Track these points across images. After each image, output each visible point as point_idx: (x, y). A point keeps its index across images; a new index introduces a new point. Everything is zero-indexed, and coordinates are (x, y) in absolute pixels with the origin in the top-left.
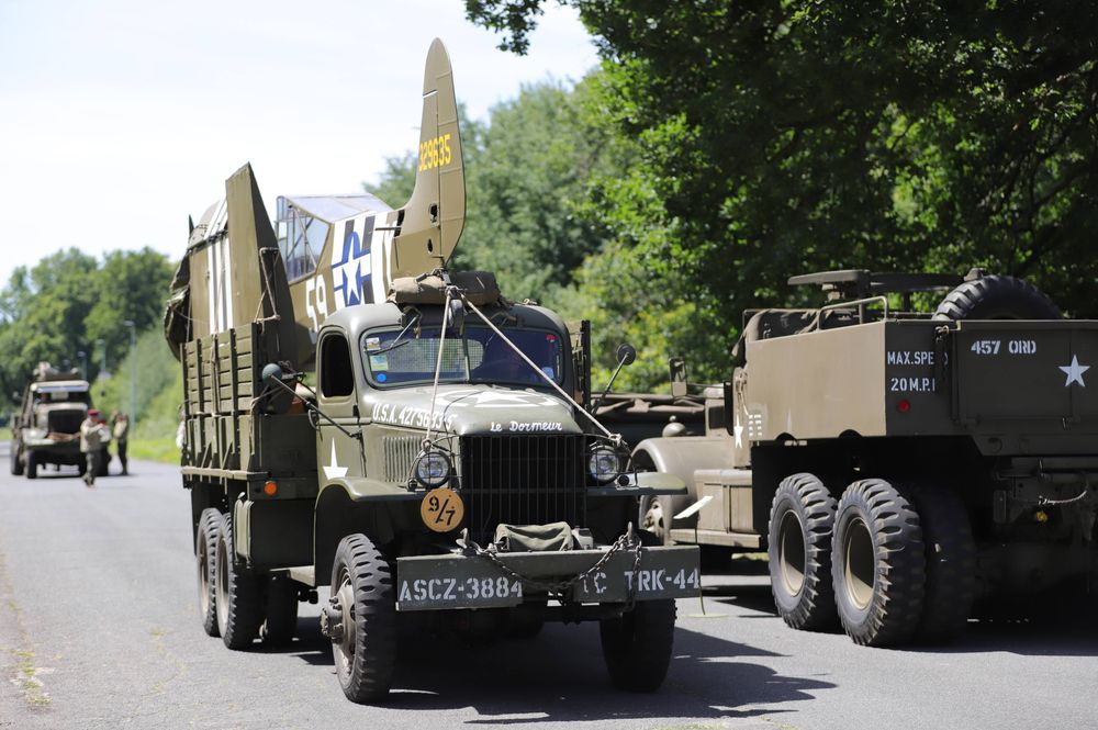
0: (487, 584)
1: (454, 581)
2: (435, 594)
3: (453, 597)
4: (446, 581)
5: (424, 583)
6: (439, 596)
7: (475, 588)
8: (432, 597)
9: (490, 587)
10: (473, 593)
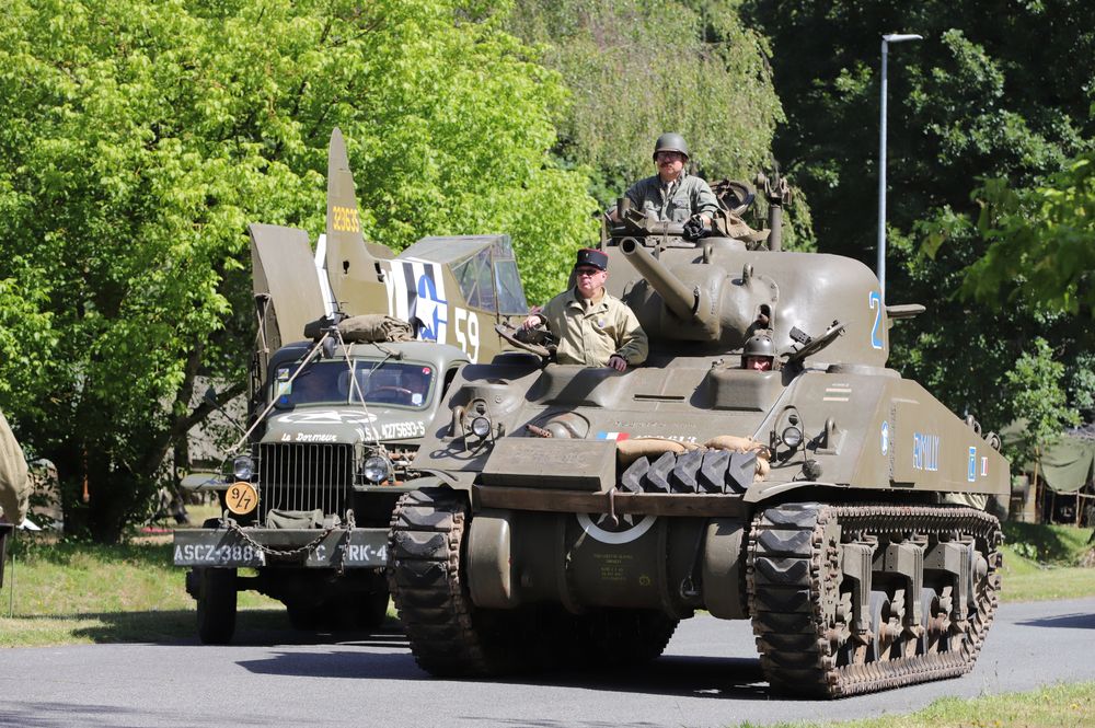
0: (237, 550)
1: (213, 547)
2: (199, 556)
3: (213, 559)
4: (207, 546)
5: (191, 547)
6: (202, 557)
7: (228, 552)
8: (197, 558)
9: (239, 553)
10: (227, 556)
